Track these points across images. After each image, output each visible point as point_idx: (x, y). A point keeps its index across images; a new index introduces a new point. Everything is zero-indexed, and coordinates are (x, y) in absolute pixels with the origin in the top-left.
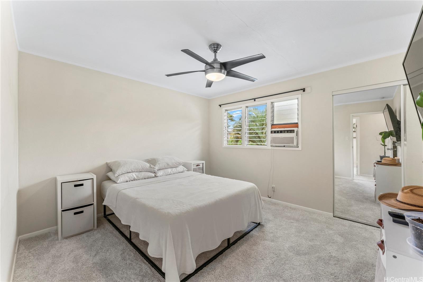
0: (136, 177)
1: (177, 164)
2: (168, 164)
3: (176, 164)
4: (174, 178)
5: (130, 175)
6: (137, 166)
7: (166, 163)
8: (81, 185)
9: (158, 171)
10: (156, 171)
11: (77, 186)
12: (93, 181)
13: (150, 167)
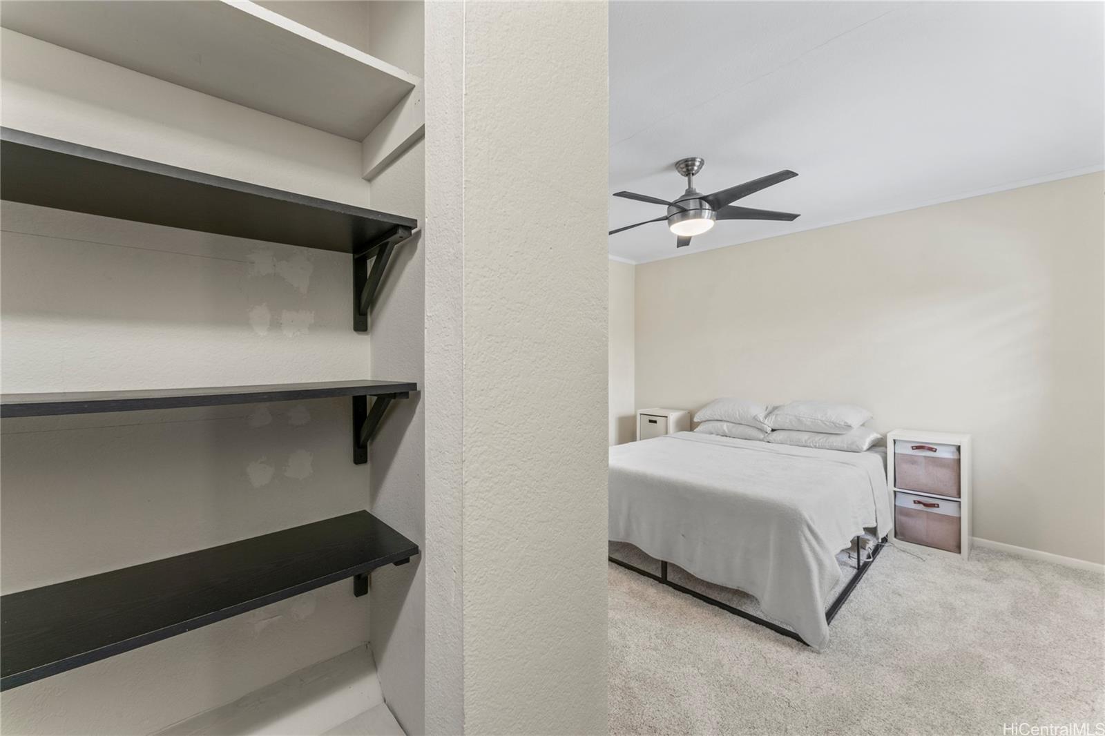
1: (826, 425)
3: (824, 423)
6: (730, 411)
7: (796, 416)
8: (655, 422)
9: (773, 430)
10: (769, 430)
11: (651, 421)
12: (667, 421)
13: (755, 418)
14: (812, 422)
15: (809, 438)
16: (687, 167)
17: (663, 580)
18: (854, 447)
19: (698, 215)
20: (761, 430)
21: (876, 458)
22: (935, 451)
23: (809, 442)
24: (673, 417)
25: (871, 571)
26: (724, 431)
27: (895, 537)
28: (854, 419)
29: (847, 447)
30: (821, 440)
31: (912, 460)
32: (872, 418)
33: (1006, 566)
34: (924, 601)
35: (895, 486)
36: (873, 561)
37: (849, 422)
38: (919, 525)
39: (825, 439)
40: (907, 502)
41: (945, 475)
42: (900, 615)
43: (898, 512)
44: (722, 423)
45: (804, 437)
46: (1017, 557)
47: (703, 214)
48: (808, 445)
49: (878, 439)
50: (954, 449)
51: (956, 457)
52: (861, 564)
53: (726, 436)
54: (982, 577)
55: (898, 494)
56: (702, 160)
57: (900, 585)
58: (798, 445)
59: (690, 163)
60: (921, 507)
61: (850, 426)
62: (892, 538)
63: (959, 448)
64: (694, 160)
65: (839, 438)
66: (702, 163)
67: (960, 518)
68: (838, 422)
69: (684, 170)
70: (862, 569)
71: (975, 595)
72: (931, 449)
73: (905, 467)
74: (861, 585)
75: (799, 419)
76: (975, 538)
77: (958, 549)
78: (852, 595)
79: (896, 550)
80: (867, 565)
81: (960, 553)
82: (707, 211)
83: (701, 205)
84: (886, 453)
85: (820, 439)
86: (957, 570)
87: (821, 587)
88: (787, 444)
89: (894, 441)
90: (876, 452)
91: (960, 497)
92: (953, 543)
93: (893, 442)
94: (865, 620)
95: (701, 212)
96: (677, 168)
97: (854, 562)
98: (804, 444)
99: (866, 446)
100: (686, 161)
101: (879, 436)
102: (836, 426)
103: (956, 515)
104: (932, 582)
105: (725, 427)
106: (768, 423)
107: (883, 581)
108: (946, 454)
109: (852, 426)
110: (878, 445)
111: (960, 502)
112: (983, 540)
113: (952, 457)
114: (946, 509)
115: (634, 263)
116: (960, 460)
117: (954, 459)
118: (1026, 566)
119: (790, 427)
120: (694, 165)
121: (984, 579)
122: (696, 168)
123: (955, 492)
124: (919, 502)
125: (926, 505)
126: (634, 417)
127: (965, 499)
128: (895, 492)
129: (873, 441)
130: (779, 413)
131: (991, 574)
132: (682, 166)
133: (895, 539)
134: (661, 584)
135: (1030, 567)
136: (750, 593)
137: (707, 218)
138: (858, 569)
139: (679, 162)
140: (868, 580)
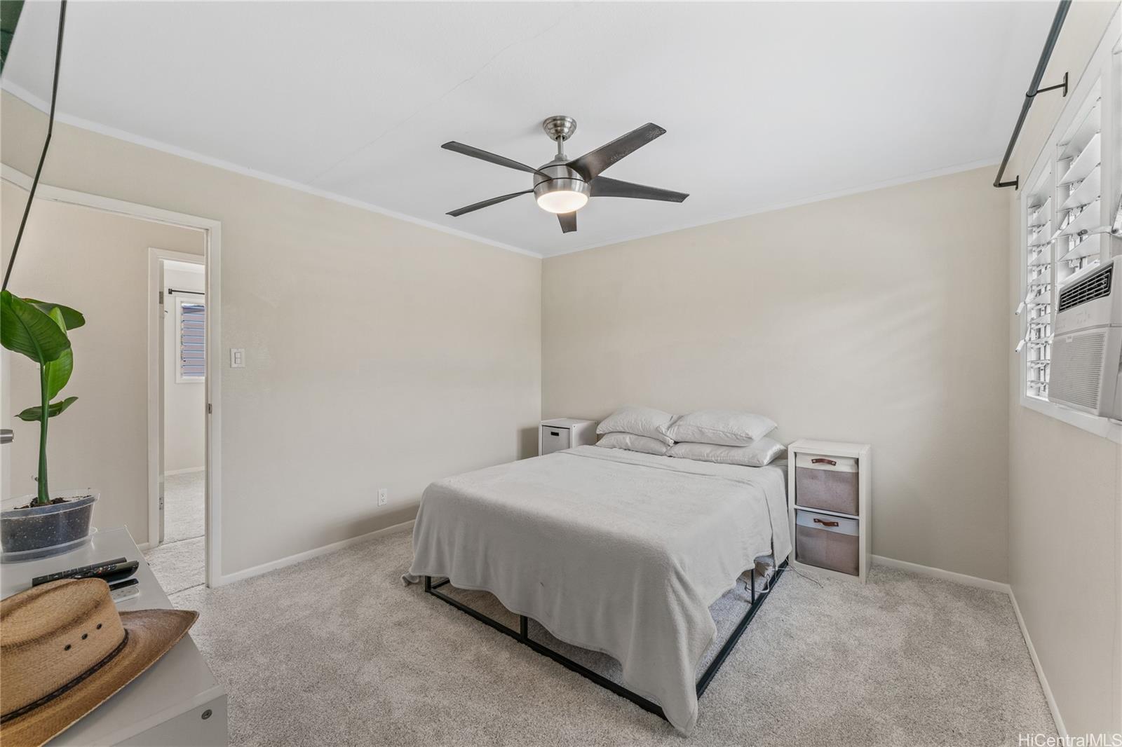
0: (629, 444)
1: (728, 437)
2: (702, 433)
3: (725, 435)
4: (669, 467)
5: (620, 436)
6: (633, 422)
7: (698, 427)
8: (557, 434)
9: (676, 443)
10: (671, 442)
11: (553, 434)
12: (569, 432)
13: (657, 430)
14: (714, 433)
15: (711, 452)
16: (556, 128)
17: (522, 638)
18: (755, 462)
19: (567, 187)
20: (664, 443)
21: (777, 473)
22: (835, 465)
23: (710, 455)
24: (577, 428)
25: (766, 606)
26: (627, 444)
27: (796, 559)
28: (756, 429)
29: (749, 461)
30: (722, 455)
31: (812, 475)
32: (776, 428)
33: (905, 589)
34: (816, 644)
35: (796, 504)
36: (770, 591)
37: (750, 434)
38: (819, 546)
39: (726, 452)
40: (808, 521)
41: (843, 490)
42: (788, 666)
43: (800, 531)
44: (624, 435)
45: (706, 450)
46: (912, 576)
47: (573, 186)
48: (710, 459)
49: (781, 450)
50: (852, 462)
51: (854, 471)
52: (756, 597)
53: (629, 450)
54: (878, 604)
55: (799, 512)
56: (574, 120)
57: (794, 623)
58: (700, 460)
59: (559, 122)
60: (820, 526)
61: (750, 438)
62: (793, 562)
63: (857, 461)
64: (563, 119)
65: (740, 451)
66: (574, 124)
67: (858, 537)
68: (739, 433)
69: (553, 131)
70: (756, 603)
71: (870, 629)
72: (830, 463)
73: (806, 482)
74: (753, 625)
75: (701, 431)
76: (874, 556)
77: (856, 571)
78: (739, 645)
79: (795, 575)
80: (762, 597)
81: (858, 575)
82: (578, 182)
83: (570, 173)
84: (787, 466)
85: (722, 453)
86: (854, 598)
87: (690, 651)
88: (689, 458)
89: (795, 453)
90: (778, 466)
91: (858, 515)
92: (852, 565)
93: (793, 454)
94: (749, 677)
95: (571, 183)
96: (545, 129)
97: (748, 596)
98: (706, 458)
99: (767, 460)
100: (555, 119)
101: (782, 447)
102: (737, 438)
103: (854, 534)
104: (828, 616)
105: (628, 439)
106: (671, 436)
107: (777, 618)
108: (844, 467)
109: (754, 437)
110: (780, 458)
111: (858, 520)
112: (880, 557)
113: (850, 471)
114: (845, 528)
115: (540, 257)
116: (858, 473)
117: (853, 473)
118: (921, 587)
119: (693, 439)
120: (563, 125)
121: (880, 607)
122: (566, 130)
123: (853, 511)
124: (819, 521)
125: (826, 524)
126: (537, 429)
127: (863, 517)
128: (796, 510)
129: (775, 454)
130: (681, 423)
131: (887, 600)
132: (551, 126)
133: (795, 562)
134: (519, 644)
135: (924, 587)
136: (614, 656)
137: (579, 191)
138: (752, 604)
139: (546, 121)
140: (760, 617)
